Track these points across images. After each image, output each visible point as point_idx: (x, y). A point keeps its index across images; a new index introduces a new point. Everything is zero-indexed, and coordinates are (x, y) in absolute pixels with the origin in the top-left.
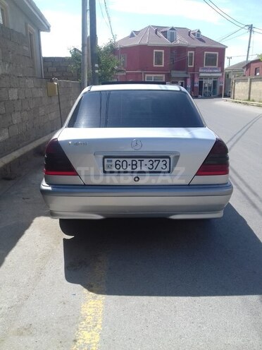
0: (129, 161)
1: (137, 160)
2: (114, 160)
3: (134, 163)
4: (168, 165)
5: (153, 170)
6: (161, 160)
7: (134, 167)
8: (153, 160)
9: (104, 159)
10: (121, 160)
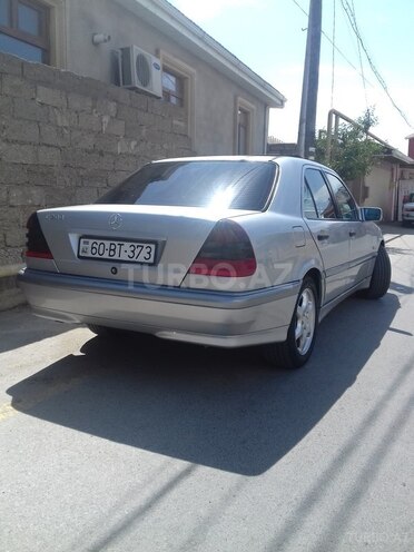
0: (107, 243)
1: (116, 243)
2: (91, 241)
3: (113, 247)
4: (153, 253)
5: (134, 259)
6: (145, 245)
7: (112, 253)
8: (136, 245)
9: (80, 238)
10: (99, 242)
